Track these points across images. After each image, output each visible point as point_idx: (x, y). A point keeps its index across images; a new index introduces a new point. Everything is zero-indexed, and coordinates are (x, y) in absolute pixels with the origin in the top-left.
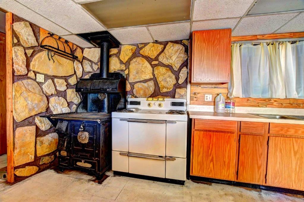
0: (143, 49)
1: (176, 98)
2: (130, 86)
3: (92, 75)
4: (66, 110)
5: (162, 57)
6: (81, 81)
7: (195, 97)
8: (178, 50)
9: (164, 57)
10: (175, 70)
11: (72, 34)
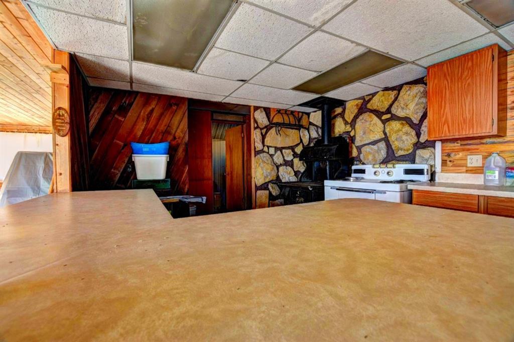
0: (371, 102)
1: (417, 163)
2: (356, 150)
3: (316, 142)
4: (293, 179)
5: (396, 108)
6: (306, 149)
7: (450, 161)
8: (417, 94)
9: (398, 106)
10: (415, 122)
11: (294, 106)
